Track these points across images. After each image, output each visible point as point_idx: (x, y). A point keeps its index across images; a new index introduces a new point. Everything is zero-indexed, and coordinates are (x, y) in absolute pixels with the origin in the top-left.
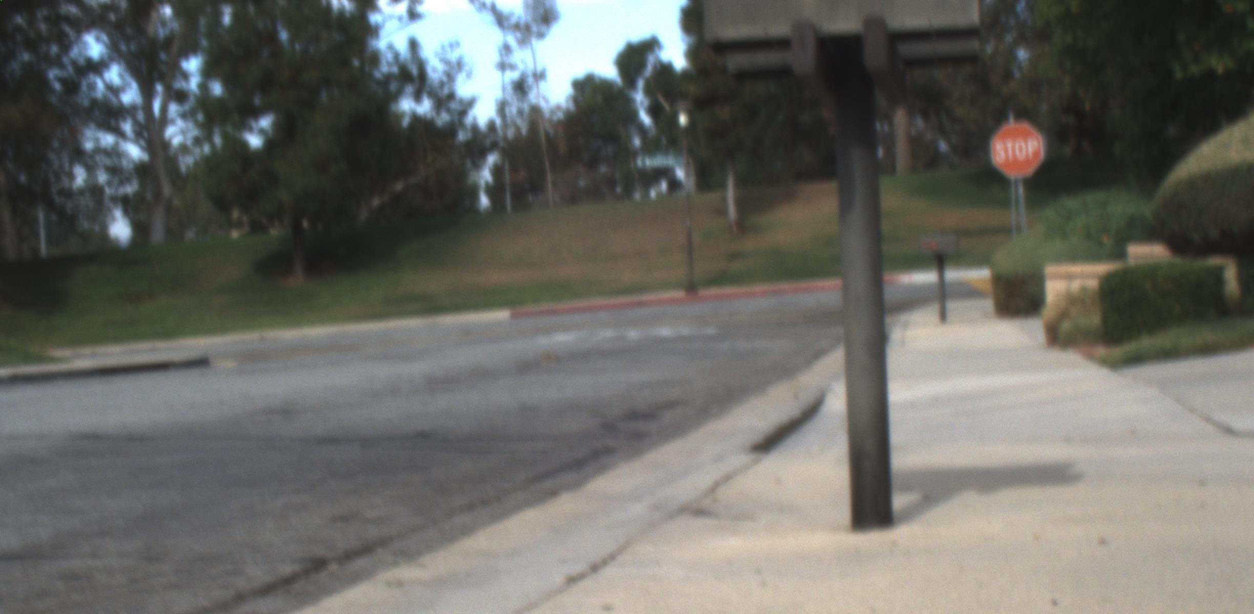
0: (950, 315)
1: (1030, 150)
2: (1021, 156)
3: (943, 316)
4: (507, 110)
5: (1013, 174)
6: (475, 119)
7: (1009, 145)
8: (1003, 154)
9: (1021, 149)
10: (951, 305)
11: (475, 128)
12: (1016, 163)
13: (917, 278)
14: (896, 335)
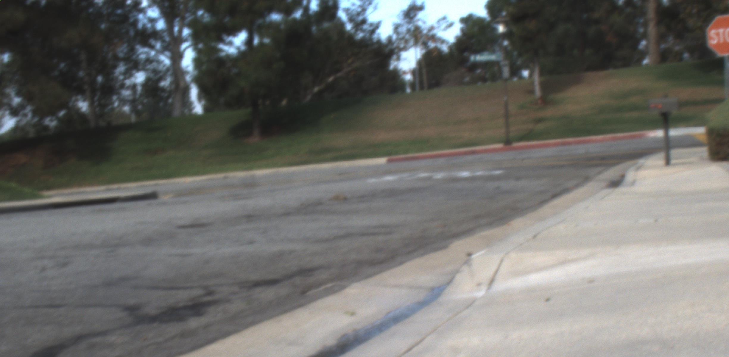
3: (668, 162)
7: (721, 32)
8: (716, 39)
12: (725, 46)
13: (659, 133)
14: (630, 176)
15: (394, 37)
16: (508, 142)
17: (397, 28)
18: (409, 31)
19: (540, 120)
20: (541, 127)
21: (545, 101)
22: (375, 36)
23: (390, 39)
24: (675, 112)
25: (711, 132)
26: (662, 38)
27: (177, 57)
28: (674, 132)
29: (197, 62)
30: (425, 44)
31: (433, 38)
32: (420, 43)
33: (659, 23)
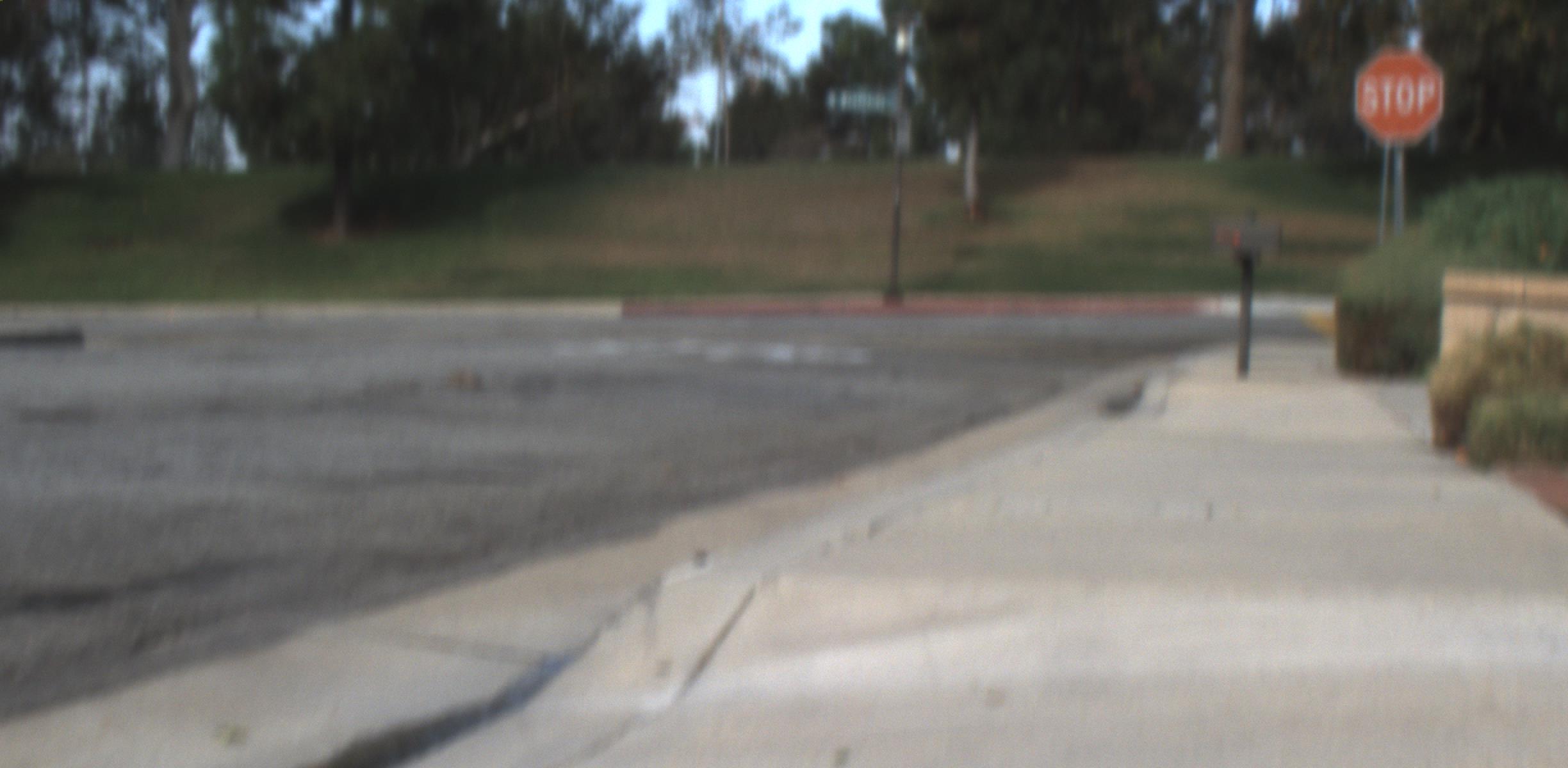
0: (1254, 363)
1: (1421, 101)
2: (1405, 107)
3: (1243, 366)
4: (683, 26)
5: (1389, 139)
6: (636, 38)
7: (1387, 89)
8: (1374, 104)
9: (1405, 95)
10: (1258, 351)
11: (635, 48)
12: (1394, 119)
13: (1229, 306)
14: (1155, 392)
15: (669, 43)
16: (893, 293)
17: (675, 22)
18: (702, 32)
19: (970, 253)
20: (970, 267)
21: (984, 211)
22: (627, 39)
23: (659, 46)
24: (1267, 260)
25: (1346, 311)
26: (1249, 104)
27: (181, 38)
28: (1265, 307)
29: (219, 51)
30: (736, 66)
31: (756, 52)
32: (727, 61)
33: (1248, 68)
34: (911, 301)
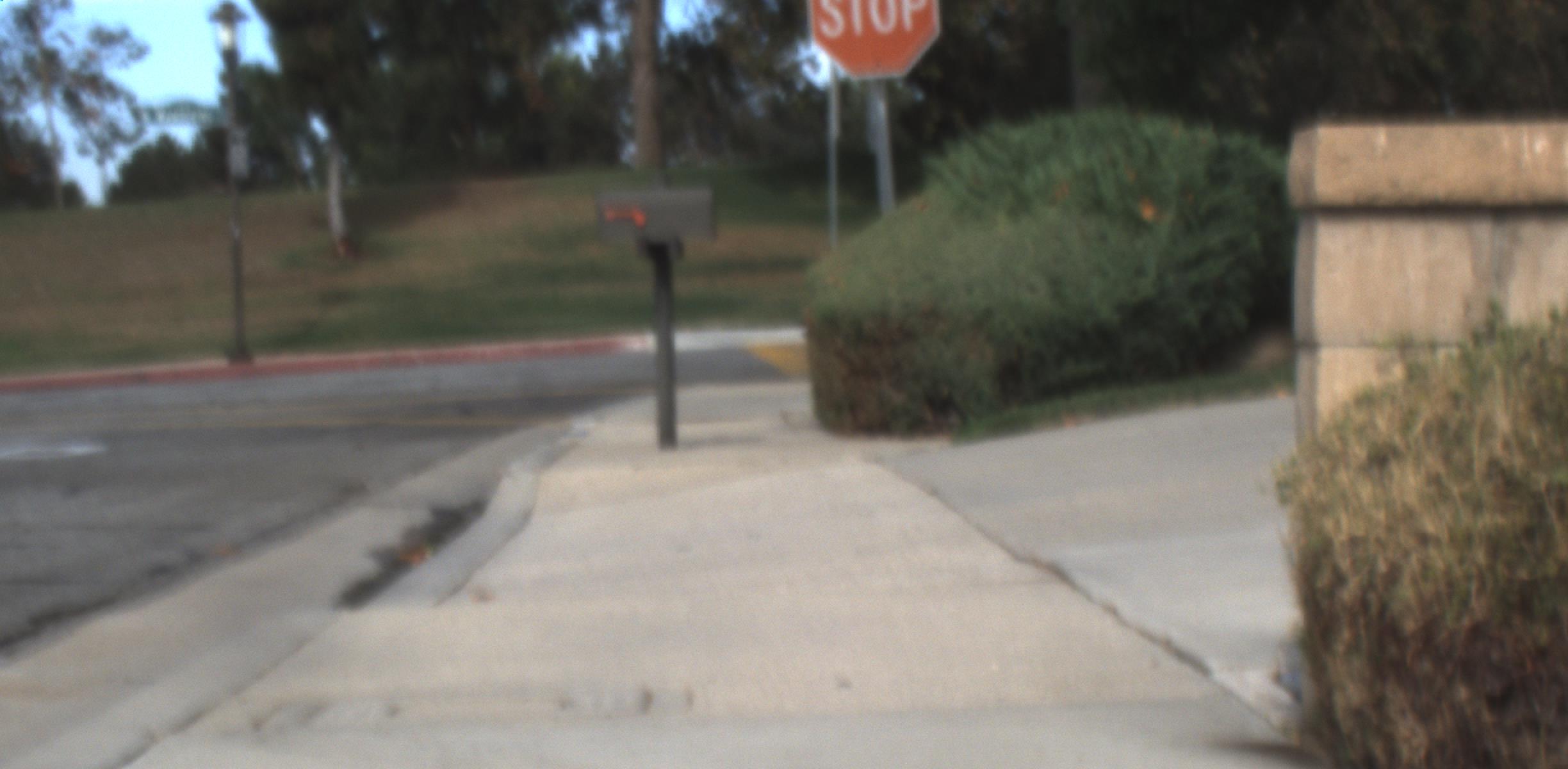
1: (907, 9)
2: (884, 23)
8: (838, 19)
9: (883, 4)
13: (644, 342)
16: (240, 352)
19: (338, 297)
20: (339, 314)
21: (356, 248)
28: (686, 341)
34: (262, 361)
